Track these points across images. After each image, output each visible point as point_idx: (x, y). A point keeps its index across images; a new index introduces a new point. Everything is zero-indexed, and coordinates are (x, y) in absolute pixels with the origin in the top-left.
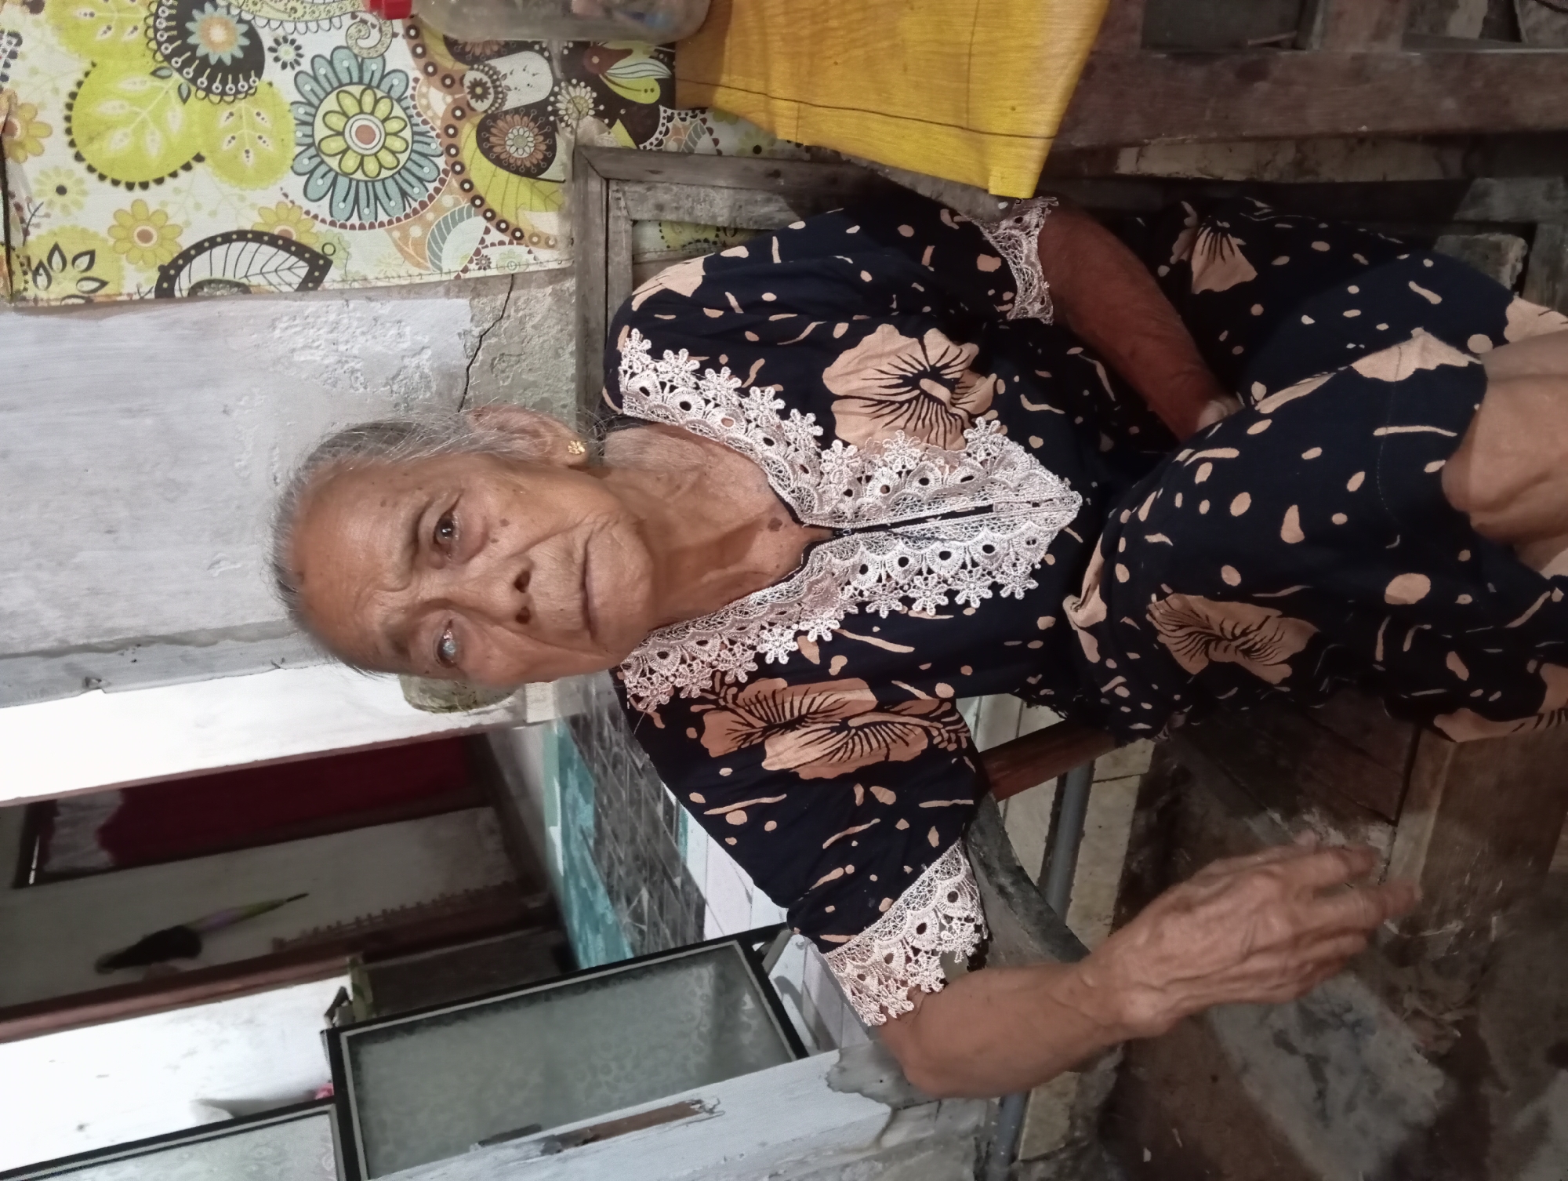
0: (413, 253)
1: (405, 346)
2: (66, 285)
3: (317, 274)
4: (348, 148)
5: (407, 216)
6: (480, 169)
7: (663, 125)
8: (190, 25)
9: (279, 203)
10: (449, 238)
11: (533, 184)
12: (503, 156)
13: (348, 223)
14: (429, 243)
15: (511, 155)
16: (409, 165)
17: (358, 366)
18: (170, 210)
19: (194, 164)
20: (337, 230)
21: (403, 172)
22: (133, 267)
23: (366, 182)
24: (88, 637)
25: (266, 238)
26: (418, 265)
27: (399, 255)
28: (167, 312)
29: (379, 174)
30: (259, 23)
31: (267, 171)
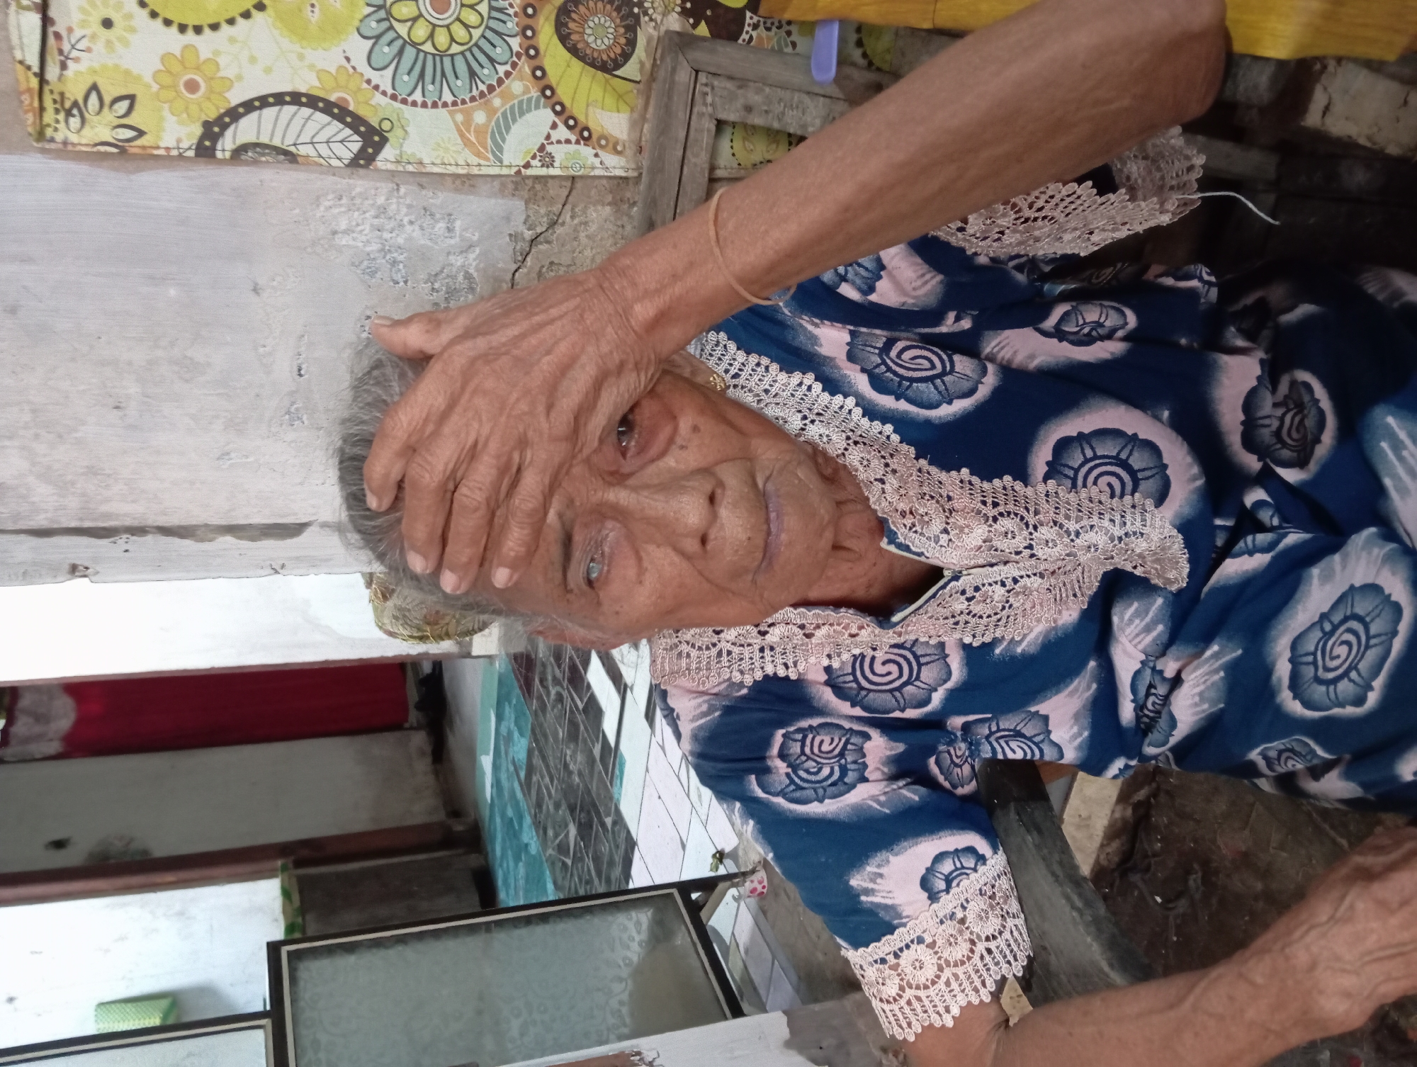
0: (473, 139)
1: (452, 242)
2: (101, 129)
3: (370, 150)
4: (421, 15)
5: (473, 99)
6: (555, 57)
7: (747, 32)
9: (341, 67)
10: (515, 128)
11: (607, 81)
12: (580, 46)
13: (410, 99)
14: (493, 132)
15: (588, 44)
16: (483, 43)
17: (401, 258)
18: (222, 61)
19: (254, 12)
20: (397, 105)
21: (475, 50)
22: (175, 118)
23: (434, 55)
24: (81, 519)
25: (321, 105)
26: (478, 155)
27: (459, 141)
28: (205, 172)
29: (449, 48)
31: (331, 30)
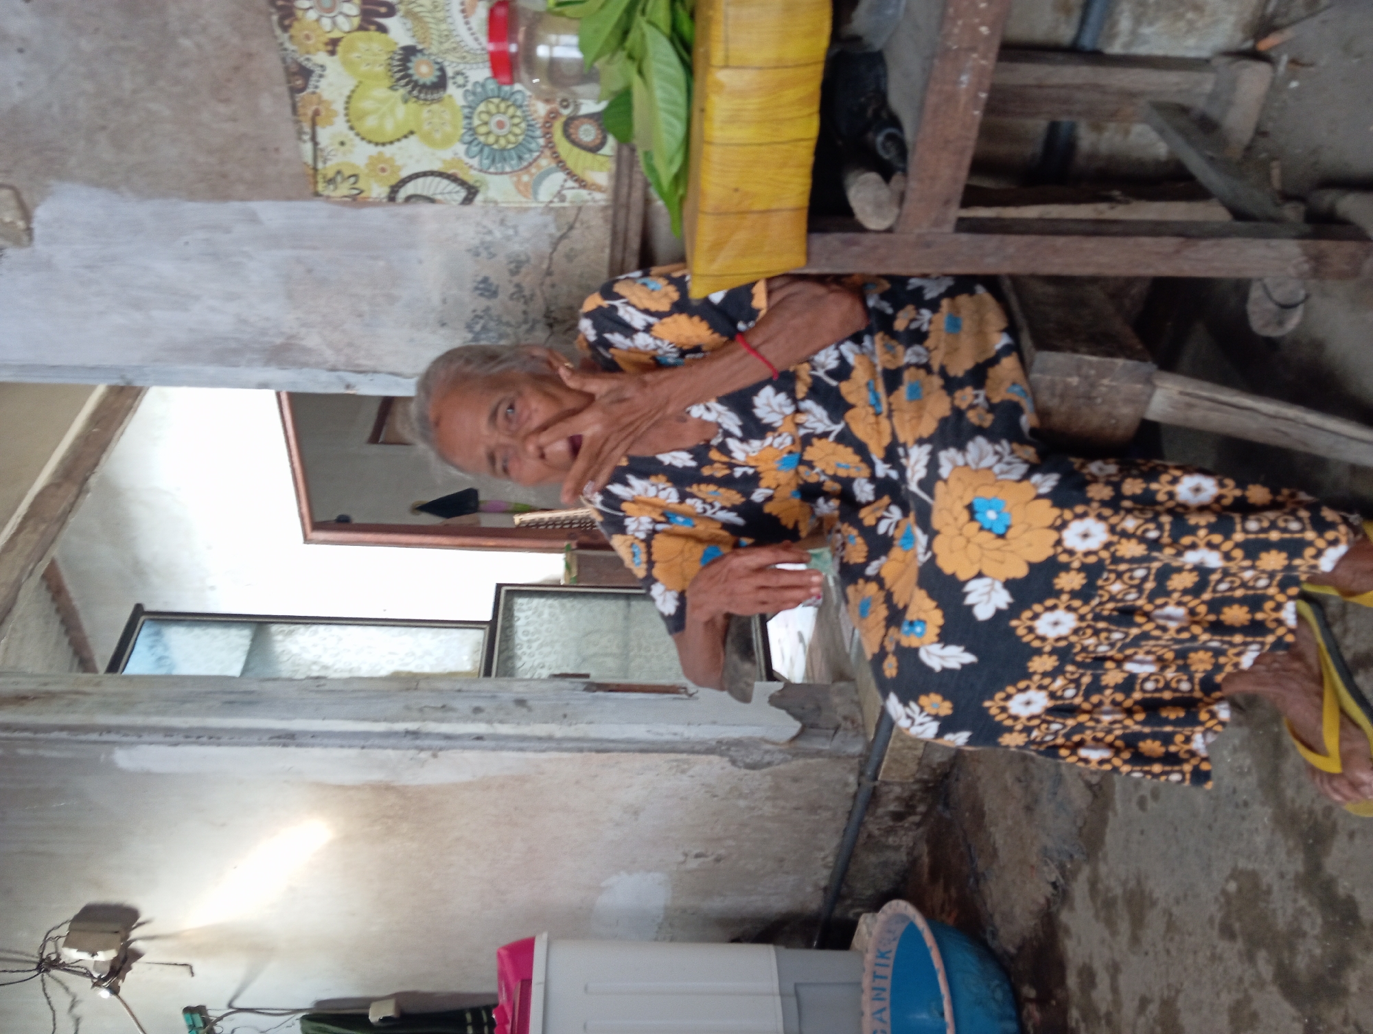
0: (522, 189)
2: (344, 189)
3: (471, 196)
4: (491, 131)
5: (521, 170)
6: (564, 147)
8: (410, 65)
9: (453, 158)
10: (544, 183)
11: (593, 156)
12: (577, 140)
13: (489, 171)
14: (532, 185)
15: (581, 139)
16: (524, 142)
18: (396, 158)
19: (409, 135)
20: (482, 175)
21: (520, 146)
22: (377, 185)
23: (499, 150)
25: (445, 175)
26: (525, 196)
27: (515, 190)
29: (506, 146)
30: (446, 64)
31: (446, 142)
